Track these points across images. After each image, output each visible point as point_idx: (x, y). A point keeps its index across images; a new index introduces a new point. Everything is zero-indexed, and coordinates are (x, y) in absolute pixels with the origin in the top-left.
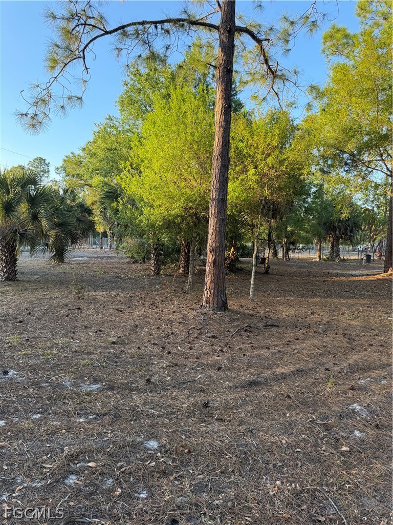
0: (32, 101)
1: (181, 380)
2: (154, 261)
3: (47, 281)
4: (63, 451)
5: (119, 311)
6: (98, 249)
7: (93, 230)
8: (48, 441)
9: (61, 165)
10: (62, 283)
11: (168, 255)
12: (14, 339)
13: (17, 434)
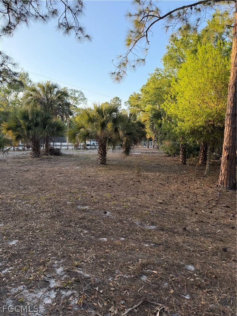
0: (117, 65)
1: (206, 232)
2: (182, 155)
3: (121, 165)
4: (138, 261)
5: (162, 185)
6: (147, 148)
7: (145, 137)
8: (130, 254)
9: (128, 100)
10: (129, 166)
11: (191, 152)
12: (108, 195)
13: (114, 247)
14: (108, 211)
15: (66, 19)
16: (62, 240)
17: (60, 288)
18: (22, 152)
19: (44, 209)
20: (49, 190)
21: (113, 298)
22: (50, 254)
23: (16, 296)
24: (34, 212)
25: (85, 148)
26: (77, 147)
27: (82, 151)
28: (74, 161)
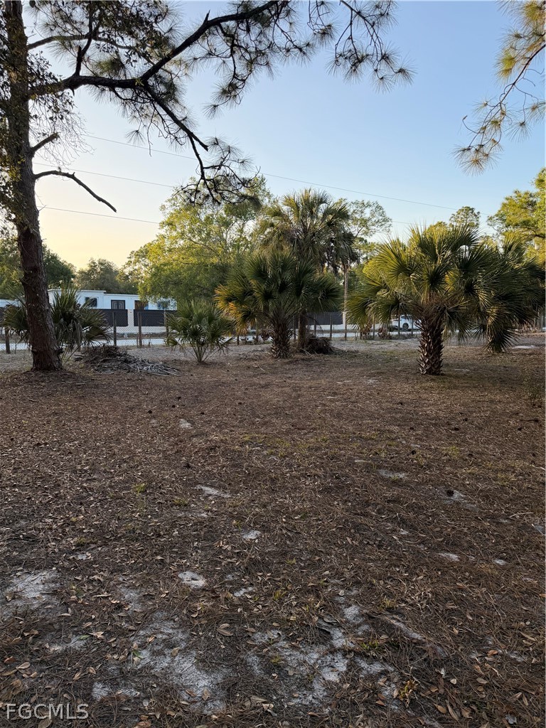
0: (476, 128)
3: (481, 378)
9: (496, 212)
12: (453, 451)
13: (478, 579)
14: (456, 489)
15: (353, 42)
16: (351, 543)
17: (354, 652)
18: (253, 347)
19: (307, 469)
20: (315, 429)
21: (486, 704)
22: (327, 572)
23: (265, 650)
24: (288, 475)
25: (384, 337)
26: (365, 334)
27: (378, 342)
28: (361, 366)
